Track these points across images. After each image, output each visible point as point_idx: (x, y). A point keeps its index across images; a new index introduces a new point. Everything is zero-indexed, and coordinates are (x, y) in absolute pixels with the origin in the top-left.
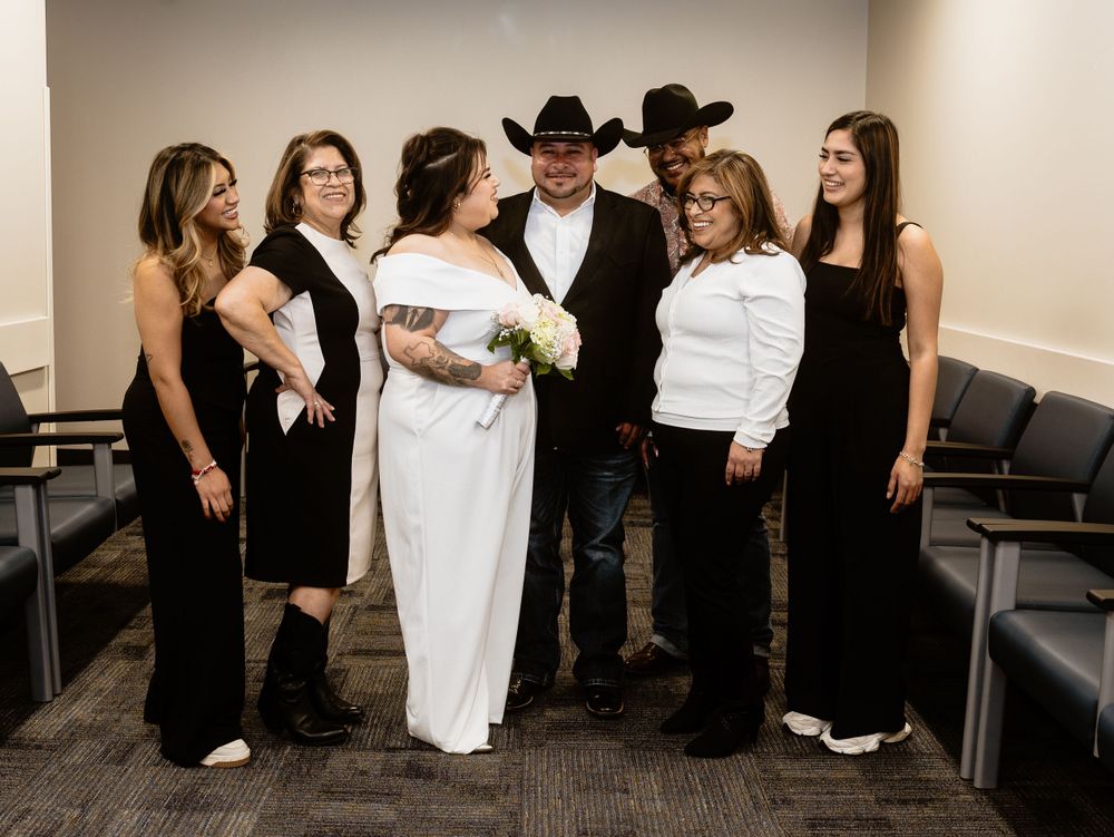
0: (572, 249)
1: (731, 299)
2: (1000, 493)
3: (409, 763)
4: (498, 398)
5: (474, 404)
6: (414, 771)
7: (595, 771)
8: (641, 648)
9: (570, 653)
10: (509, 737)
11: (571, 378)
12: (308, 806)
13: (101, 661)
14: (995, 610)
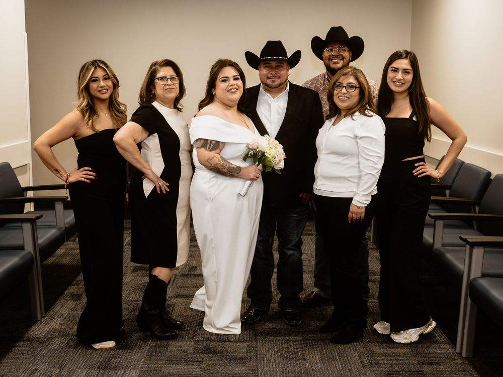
0: (279, 113)
1: (351, 137)
2: (474, 222)
3: (205, 347)
4: (249, 182)
5: (238, 185)
6: (208, 351)
7: (290, 350)
8: (308, 293)
9: (276, 296)
10: (250, 335)
11: (280, 173)
12: (162, 367)
13: (61, 301)
14: (472, 277)
